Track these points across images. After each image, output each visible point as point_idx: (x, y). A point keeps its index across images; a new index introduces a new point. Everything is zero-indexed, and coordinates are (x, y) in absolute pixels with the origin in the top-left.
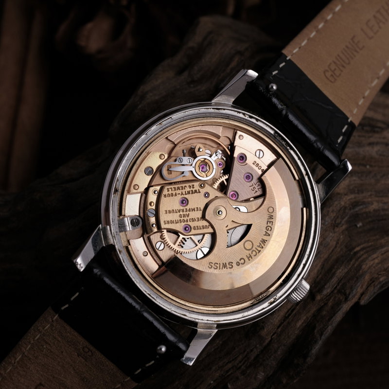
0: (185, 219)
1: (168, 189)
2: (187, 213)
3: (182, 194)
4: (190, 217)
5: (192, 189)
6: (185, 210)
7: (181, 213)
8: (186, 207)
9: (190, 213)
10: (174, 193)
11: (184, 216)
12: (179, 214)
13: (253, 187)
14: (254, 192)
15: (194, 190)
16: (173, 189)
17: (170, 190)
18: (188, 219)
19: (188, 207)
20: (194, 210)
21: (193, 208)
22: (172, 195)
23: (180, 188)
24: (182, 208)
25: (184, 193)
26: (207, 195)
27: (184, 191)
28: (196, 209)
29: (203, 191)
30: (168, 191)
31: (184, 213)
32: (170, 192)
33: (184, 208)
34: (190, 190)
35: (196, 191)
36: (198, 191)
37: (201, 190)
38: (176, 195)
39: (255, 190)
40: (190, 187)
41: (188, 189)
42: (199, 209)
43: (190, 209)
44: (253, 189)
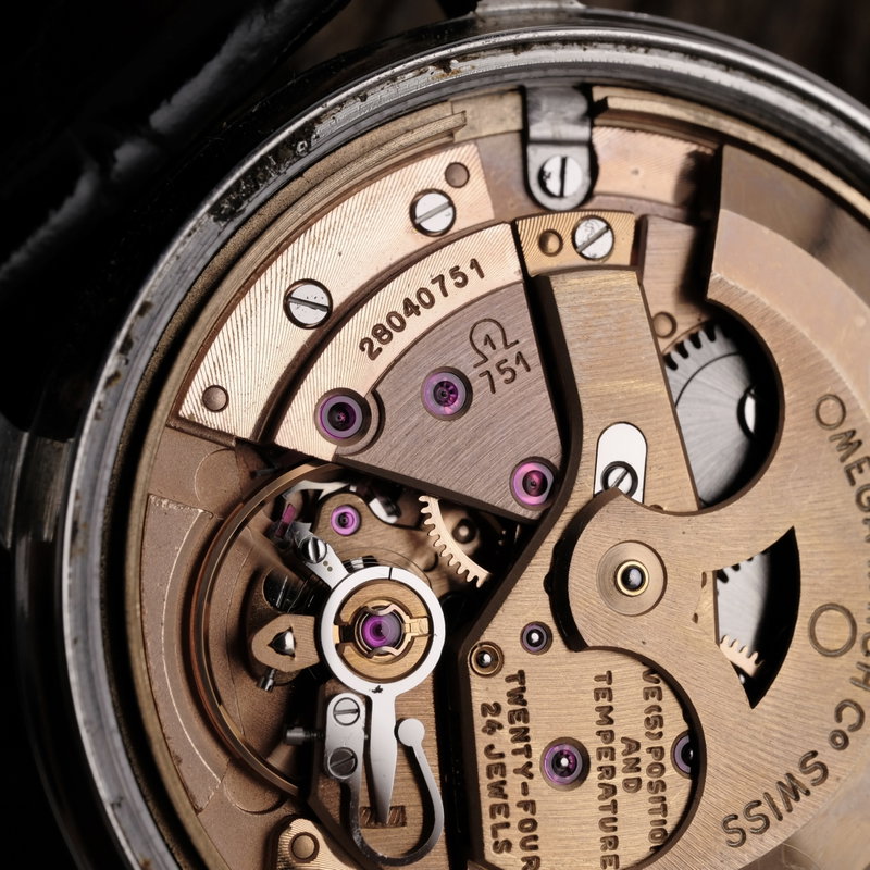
0: (647, 759)
1: (497, 847)
2: (619, 747)
3: (526, 770)
4: (637, 730)
5: (503, 718)
6: (606, 762)
7: (618, 780)
8: (593, 754)
9: (620, 730)
10: (517, 814)
11: (634, 765)
12: (620, 791)
13: (495, 373)
14: (520, 368)
15: (507, 707)
16: (500, 818)
17: (503, 834)
18: (646, 743)
19: (593, 744)
20: (606, 715)
21: (597, 716)
22: (529, 825)
23: (497, 778)
25: (522, 760)
27: (513, 762)
28: (604, 702)
29: (516, 656)
30: (508, 845)
31: (619, 763)
32: (514, 835)
33: (595, 763)
34: (507, 726)
35: (517, 696)
36: (515, 685)
37: (511, 668)
38: (529, 806)
39: (511, 363)
40: (492, 728)
41: (504, 740)
42: (604, 684)
43: (599, 733)
44: (509, 375)
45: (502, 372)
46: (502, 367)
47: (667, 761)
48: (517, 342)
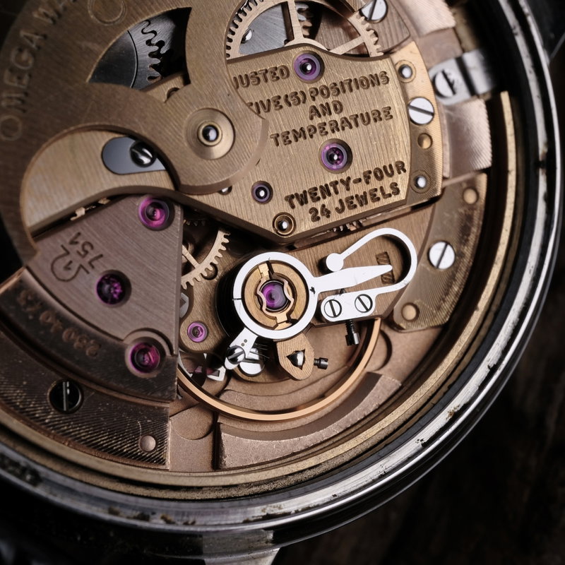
0: (320, 101)
1: (397, 192)
2: (317, 121)
3: (346, 183)
4: (304, 110)
5: (318, 205)
6: (328, 128)
7: (336, 117)
8: (325, 139)
9: (306, 123)
10: (375, 183)
12: (343, 115)
13: (89, 258)
14: (80, 240)
15: (311, 204)
16: (379, 194)
17: (388, 191)
18: (310, 103)
19: (319, 140)
20: (299, 134)
21: (301, 139)
22: (379, 174)
23: (355, 202)
24: (337, 135)
25: (340, 187)
26: (262, 193)
27: (344, 194)
28: (291, 137)
29: (278, 206)
30: (394, 186)
31: (326, 119)
32: (387, 182)
33: (331, 136)
34: (322, 201)
35: (303, 199)
36: (295, 201)
37: (286, 208)
38: (367, 176)
39: (78, 248)
40: (327, 213)
41: (331, 202)
42: (280, 139)
43: (311, 136)
44: (88, 248)
45: (87, 252)
46: (82, 253)
47: (318, 86)
48: (62, 246)
